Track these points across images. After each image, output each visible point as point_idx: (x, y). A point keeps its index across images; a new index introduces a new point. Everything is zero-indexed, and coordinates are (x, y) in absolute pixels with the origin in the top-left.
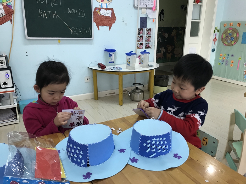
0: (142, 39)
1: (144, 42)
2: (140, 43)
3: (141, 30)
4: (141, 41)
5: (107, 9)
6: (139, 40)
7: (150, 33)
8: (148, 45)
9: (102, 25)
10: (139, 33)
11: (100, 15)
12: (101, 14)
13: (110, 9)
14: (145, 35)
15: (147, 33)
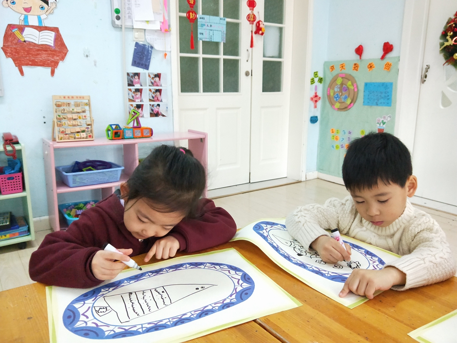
0: (141, 95)
1: (146, 104)
2: (134, 104)
3: (136, 77)
4: (139, 100)
5: (40, 28)
6: (131, 98)
7: (158, 84)
8: (156, 109)
9: (31, 65)
10: (130, 83)
11: (25, 41)
12: (26, 39)
13: (51, 28)
14: (146, 89)
15: (152, 83)
